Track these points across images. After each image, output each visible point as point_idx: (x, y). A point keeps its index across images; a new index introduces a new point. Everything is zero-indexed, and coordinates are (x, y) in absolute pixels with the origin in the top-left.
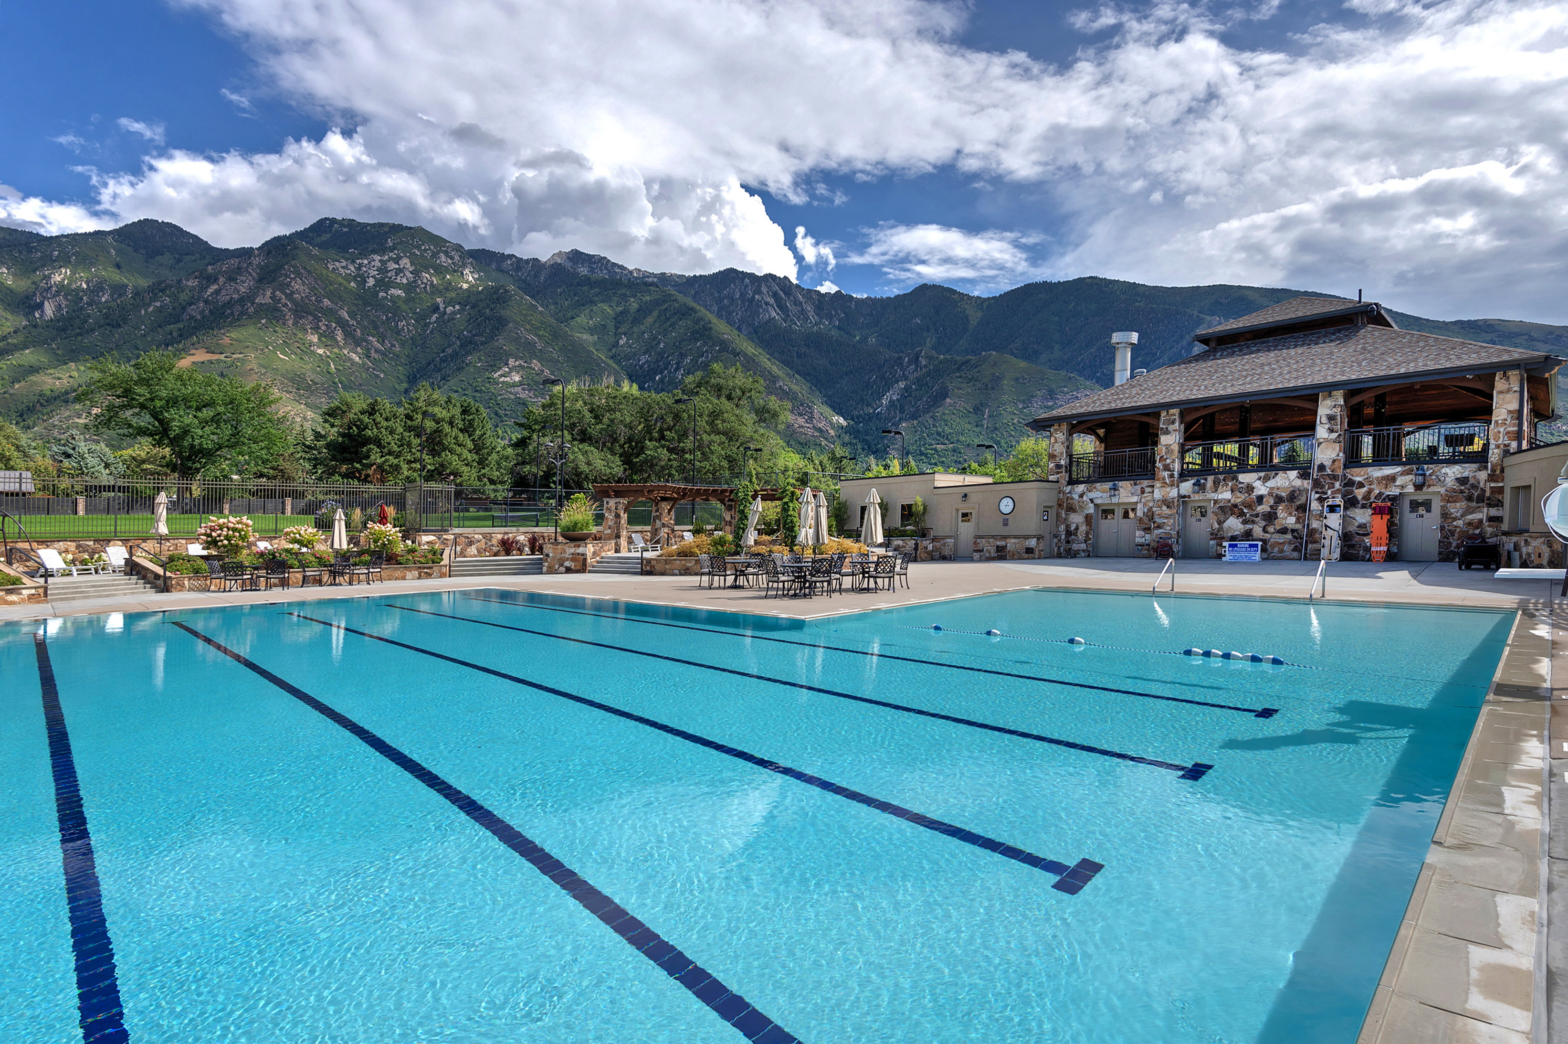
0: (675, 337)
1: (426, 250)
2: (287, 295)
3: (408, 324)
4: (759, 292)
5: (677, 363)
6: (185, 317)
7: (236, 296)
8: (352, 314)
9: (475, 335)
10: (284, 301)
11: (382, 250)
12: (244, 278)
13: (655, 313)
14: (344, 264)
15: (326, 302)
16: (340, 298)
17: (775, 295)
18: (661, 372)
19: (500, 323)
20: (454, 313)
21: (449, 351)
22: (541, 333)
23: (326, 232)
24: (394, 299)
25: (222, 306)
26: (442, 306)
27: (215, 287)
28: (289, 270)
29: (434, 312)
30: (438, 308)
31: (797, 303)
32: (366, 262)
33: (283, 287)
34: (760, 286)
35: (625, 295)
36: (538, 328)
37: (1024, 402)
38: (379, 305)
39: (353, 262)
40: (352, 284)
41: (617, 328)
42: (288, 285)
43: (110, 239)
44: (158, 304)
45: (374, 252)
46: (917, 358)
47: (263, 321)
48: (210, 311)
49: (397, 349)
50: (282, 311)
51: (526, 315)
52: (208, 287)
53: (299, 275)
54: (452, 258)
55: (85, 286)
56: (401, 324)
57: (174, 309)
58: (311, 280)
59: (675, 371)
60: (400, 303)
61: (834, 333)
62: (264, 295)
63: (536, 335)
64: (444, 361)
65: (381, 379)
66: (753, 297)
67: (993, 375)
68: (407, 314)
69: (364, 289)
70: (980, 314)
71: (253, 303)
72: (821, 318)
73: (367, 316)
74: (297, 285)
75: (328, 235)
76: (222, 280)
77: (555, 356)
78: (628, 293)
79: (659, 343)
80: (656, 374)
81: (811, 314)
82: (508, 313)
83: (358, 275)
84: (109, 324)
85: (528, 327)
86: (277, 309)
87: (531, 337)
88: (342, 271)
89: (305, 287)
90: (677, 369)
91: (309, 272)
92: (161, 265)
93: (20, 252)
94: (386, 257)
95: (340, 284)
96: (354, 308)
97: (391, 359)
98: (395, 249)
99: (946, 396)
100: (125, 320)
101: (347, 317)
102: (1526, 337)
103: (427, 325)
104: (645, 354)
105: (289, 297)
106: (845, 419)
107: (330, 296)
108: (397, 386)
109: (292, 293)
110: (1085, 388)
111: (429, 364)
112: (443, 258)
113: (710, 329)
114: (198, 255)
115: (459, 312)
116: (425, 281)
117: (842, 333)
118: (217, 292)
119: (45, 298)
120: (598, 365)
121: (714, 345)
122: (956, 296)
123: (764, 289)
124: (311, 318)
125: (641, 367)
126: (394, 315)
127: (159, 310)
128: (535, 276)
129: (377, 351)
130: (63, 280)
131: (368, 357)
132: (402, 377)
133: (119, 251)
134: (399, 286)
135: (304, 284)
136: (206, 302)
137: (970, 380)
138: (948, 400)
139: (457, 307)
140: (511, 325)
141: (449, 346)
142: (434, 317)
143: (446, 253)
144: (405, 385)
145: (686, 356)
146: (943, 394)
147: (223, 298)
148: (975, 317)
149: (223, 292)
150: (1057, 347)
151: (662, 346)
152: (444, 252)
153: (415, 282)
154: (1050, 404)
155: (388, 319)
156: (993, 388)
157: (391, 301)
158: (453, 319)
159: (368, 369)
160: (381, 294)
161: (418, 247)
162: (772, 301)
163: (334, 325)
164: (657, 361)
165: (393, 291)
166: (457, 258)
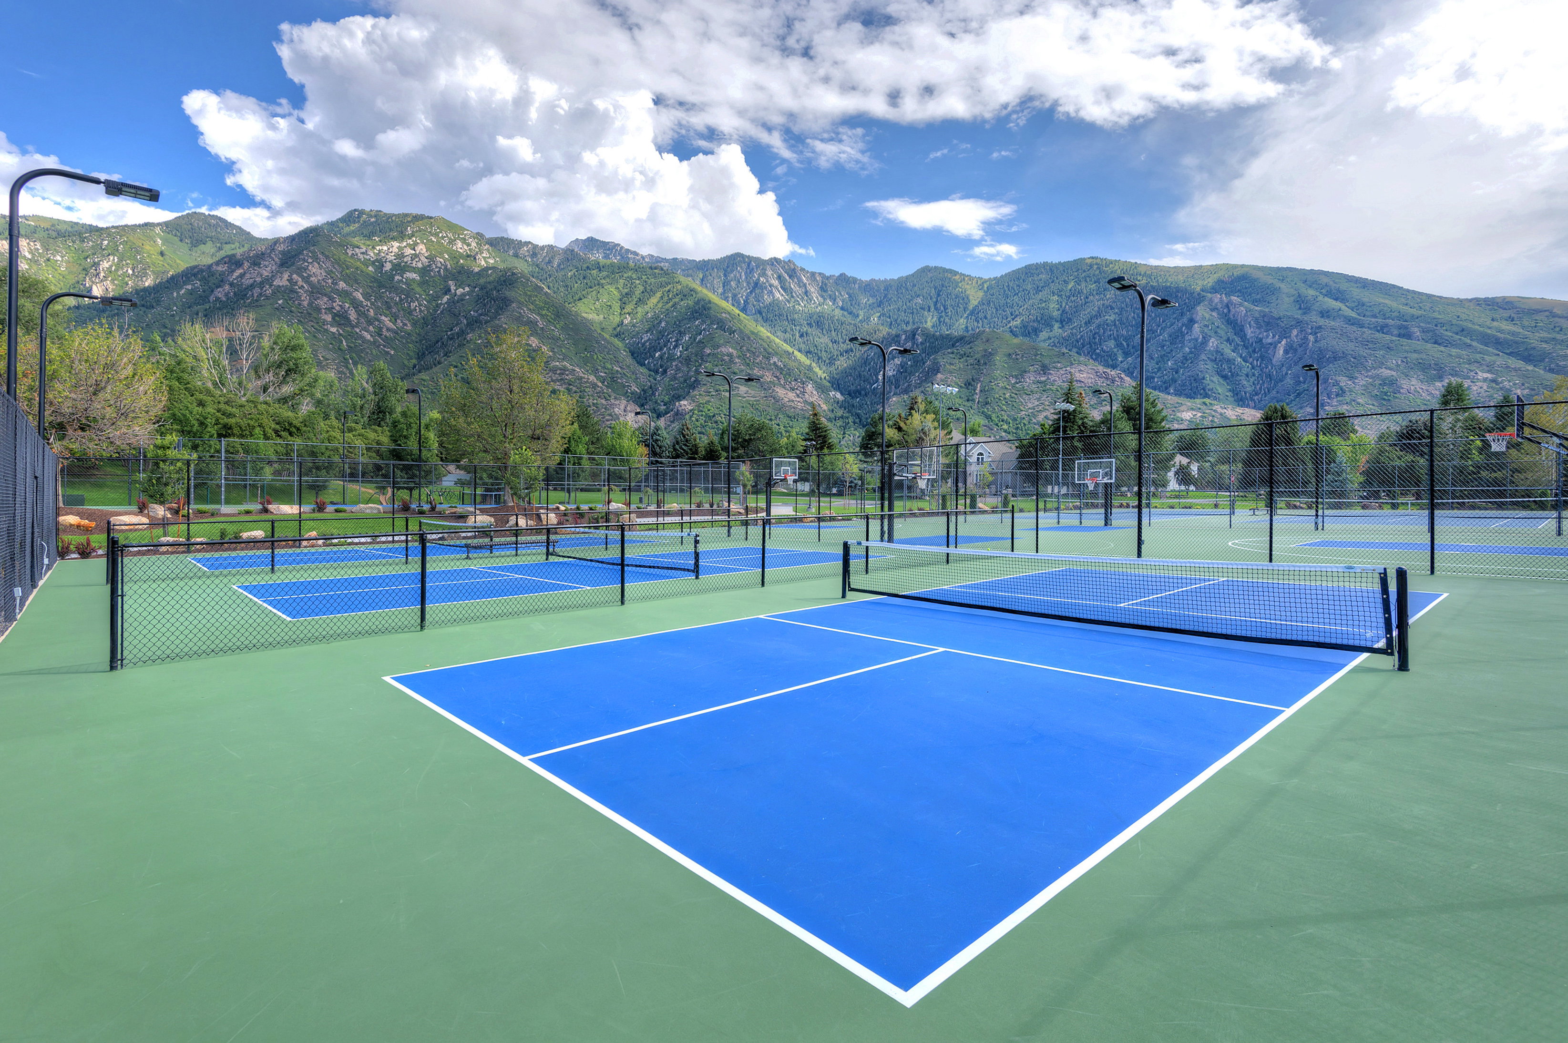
0: (676, 317)
1: (443, 237)
2: (303, 278)
3: (420, 305)
4: (764, 274)
5: (677, 341)
6: (212, 298)
7: (259, 279)
8: (367, 296)
9: (481, 315)
10: (300, 283)
11: (402, 236)
12: (267, 263)
13: (659, 295)
14: (364, 250)
15: (342, 285)
16: (356, 281)
17: (779, 277)
18: (661, 349)
19: (505, 303)
20: (463, 295)
21: (457, 329)
22: (544, 312)
23: (354, 222)
24: (408, 282)
25: (246, 289)
26: (453, 288)
27: (241, 271)
28: (307, 255)
29: (446, 294)
30: (449, 290)
31: (800, 284)
32: (385, 248)
33: (300, 271)
34: (764, 270)
35: (631, 278)
36: (542, 308)
37: (1016, 377)
38: (394, 289)
39: (374, 248)
40: (370, 268)
41: (622, 308)
42: (306, 269)
43: (158, 230)
44: (189, 287)
45: (394, 239)
46: (914, 335)
47: (280, 302)
48: (235, 293)
49: (409, 327)
50: (297, 293)
51: (530, 296)
52: (233, 271)
53: (316, 259)
54: (469, 245)
55: (130, 272)
56: (413, 305)
57: (204, 291)
58: (328, 264)
59: (675, 347)
60: (415, 286)
61: (838, 313)
62: (281, 278)
63: (539, 314)
64: (451, 339)
65: (392, 356)
66: (759, 279)
67: (986, 350)
68: (421, 295)
69: (381, 272)
70: (981, 294)
71: (271, 286)
72: (825, 299)
73: (381, 297)
74: (314, 269)
75: (357, 225)
76: (246, 265)
77: (556, 333)
78: (634, 276)
79: (660, 322)
80: (655, 351)
81: (815, 295)
82: (513, 294)
83: (377, 260)
84: (143, 306)
85: (532, 307)
86: (293, 291)
87: (534, 316)
88: (361, 257)
89: (322, 271)
90: (676, 346)
91: (327, 257)
92: (203, 253)
93: (74, 242)
94: (405, 244)
95: (357, 268)
96: (368, 290)
97: (402, 337)
98: (413, 236)
99: (938, 371)
100: (158, 302)
101: (361, 299)
102: (1547, 313)
103: (438, 306)
104: (647, 332)
105: (306, 280)
106: (842, 394)
107: (347, 279)
108: (406, 362)
109: (310, 276)
110: (1080, 363)
111: (437, 342)
112: (460, 244)
113: (709, 309)
114: (237, 244)
115: (468, 293)
116: (439, 265)
117: (846, 313)
118: (242, 276)
119: (93, 282)
120: (598, 342)
121: (712, 323)
122: (957, 277)
123: (769, 273)
124: (326, 299)
125: (643, 344)
126: (407, 296)
127: (190, 293)
128: (550, 262)
129: (388, 329)
130: (111, 266)
131: (380, 335)
132: (411, 354)
133: (165, 241)
134: (414, 270)
135: (321, 268)
136: (231, 285)
137: (962, 356)
138: (939, 376)
139: (467, 289)
140: (514, 305)
141: (457, 325)
142: (445, 299)
143: (464, 241)
144: (414, 361)
145: (685, 334)
146: (935, 369)
147: (247, 281)
148: (975, 297)
149: (248, 276)
150: (1057, 325)
151: (663, 324)
152: (461, 239)
153: (428, 266)
154: (1043, 379)
155: (401, 300)
156: (985, 364)
157: (406, 284)
158: (462, 300)
159: (378, 346)
160: (397, 278)
161: (436, 235)
162: (776, 283)
163: (347, 305)
164: (658, 339)
165: (408, 275)
166: (474, 244)
